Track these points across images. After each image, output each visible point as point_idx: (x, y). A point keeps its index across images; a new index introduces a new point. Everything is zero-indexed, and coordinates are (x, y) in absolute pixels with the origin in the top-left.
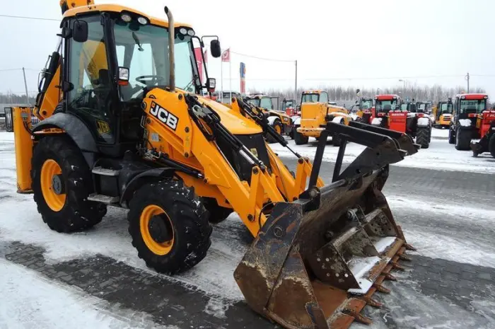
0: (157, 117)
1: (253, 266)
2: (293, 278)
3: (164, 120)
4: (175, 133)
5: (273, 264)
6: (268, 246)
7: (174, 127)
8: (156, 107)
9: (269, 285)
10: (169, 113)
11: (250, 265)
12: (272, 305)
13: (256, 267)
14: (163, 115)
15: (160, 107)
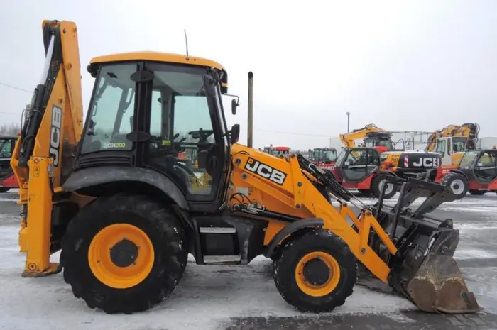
0: (256, 172)
1: (424, 278)
2: (452, 279)
3: (267, 175)
4: (282, 187)
5: (440, 273)
6: (437, 261)
7: (281, 182)
8: (254, 163)
9: (436, 288)
10: (273, 169)
11: (422, 278)
12: (437, 302)
13: (427, 279)
14: (264, 171)
15: (261, 163)
